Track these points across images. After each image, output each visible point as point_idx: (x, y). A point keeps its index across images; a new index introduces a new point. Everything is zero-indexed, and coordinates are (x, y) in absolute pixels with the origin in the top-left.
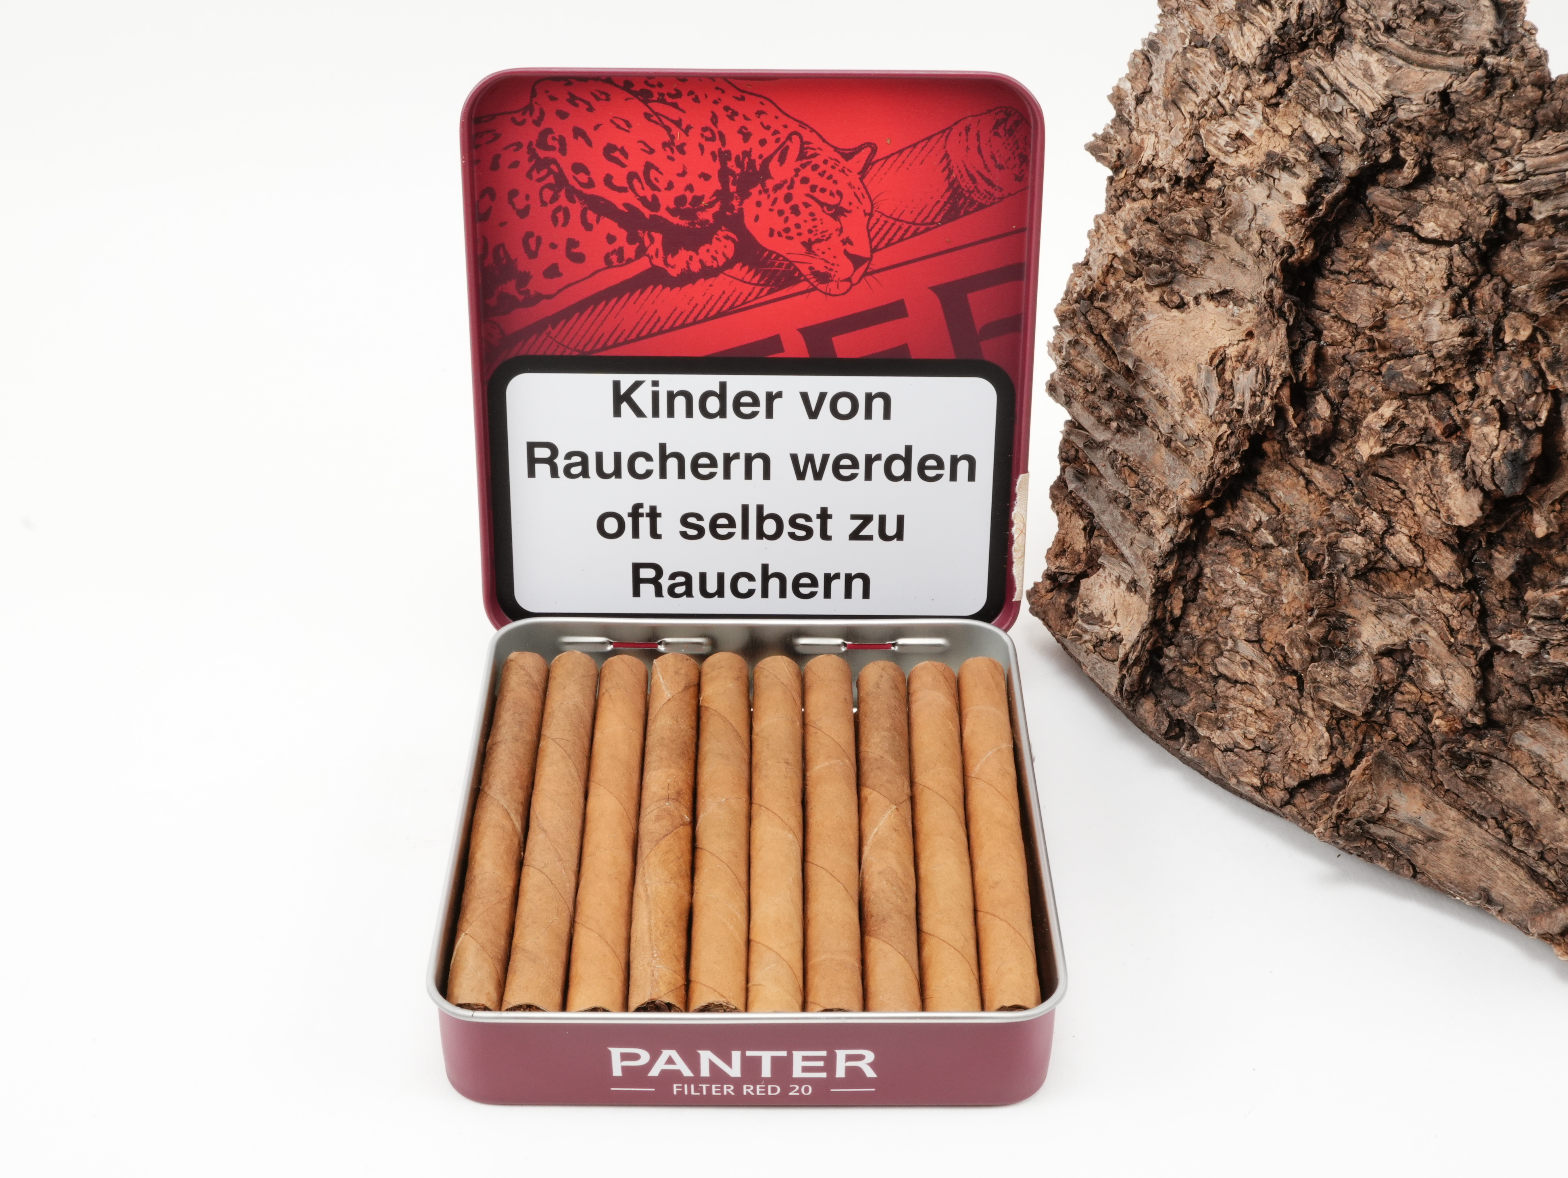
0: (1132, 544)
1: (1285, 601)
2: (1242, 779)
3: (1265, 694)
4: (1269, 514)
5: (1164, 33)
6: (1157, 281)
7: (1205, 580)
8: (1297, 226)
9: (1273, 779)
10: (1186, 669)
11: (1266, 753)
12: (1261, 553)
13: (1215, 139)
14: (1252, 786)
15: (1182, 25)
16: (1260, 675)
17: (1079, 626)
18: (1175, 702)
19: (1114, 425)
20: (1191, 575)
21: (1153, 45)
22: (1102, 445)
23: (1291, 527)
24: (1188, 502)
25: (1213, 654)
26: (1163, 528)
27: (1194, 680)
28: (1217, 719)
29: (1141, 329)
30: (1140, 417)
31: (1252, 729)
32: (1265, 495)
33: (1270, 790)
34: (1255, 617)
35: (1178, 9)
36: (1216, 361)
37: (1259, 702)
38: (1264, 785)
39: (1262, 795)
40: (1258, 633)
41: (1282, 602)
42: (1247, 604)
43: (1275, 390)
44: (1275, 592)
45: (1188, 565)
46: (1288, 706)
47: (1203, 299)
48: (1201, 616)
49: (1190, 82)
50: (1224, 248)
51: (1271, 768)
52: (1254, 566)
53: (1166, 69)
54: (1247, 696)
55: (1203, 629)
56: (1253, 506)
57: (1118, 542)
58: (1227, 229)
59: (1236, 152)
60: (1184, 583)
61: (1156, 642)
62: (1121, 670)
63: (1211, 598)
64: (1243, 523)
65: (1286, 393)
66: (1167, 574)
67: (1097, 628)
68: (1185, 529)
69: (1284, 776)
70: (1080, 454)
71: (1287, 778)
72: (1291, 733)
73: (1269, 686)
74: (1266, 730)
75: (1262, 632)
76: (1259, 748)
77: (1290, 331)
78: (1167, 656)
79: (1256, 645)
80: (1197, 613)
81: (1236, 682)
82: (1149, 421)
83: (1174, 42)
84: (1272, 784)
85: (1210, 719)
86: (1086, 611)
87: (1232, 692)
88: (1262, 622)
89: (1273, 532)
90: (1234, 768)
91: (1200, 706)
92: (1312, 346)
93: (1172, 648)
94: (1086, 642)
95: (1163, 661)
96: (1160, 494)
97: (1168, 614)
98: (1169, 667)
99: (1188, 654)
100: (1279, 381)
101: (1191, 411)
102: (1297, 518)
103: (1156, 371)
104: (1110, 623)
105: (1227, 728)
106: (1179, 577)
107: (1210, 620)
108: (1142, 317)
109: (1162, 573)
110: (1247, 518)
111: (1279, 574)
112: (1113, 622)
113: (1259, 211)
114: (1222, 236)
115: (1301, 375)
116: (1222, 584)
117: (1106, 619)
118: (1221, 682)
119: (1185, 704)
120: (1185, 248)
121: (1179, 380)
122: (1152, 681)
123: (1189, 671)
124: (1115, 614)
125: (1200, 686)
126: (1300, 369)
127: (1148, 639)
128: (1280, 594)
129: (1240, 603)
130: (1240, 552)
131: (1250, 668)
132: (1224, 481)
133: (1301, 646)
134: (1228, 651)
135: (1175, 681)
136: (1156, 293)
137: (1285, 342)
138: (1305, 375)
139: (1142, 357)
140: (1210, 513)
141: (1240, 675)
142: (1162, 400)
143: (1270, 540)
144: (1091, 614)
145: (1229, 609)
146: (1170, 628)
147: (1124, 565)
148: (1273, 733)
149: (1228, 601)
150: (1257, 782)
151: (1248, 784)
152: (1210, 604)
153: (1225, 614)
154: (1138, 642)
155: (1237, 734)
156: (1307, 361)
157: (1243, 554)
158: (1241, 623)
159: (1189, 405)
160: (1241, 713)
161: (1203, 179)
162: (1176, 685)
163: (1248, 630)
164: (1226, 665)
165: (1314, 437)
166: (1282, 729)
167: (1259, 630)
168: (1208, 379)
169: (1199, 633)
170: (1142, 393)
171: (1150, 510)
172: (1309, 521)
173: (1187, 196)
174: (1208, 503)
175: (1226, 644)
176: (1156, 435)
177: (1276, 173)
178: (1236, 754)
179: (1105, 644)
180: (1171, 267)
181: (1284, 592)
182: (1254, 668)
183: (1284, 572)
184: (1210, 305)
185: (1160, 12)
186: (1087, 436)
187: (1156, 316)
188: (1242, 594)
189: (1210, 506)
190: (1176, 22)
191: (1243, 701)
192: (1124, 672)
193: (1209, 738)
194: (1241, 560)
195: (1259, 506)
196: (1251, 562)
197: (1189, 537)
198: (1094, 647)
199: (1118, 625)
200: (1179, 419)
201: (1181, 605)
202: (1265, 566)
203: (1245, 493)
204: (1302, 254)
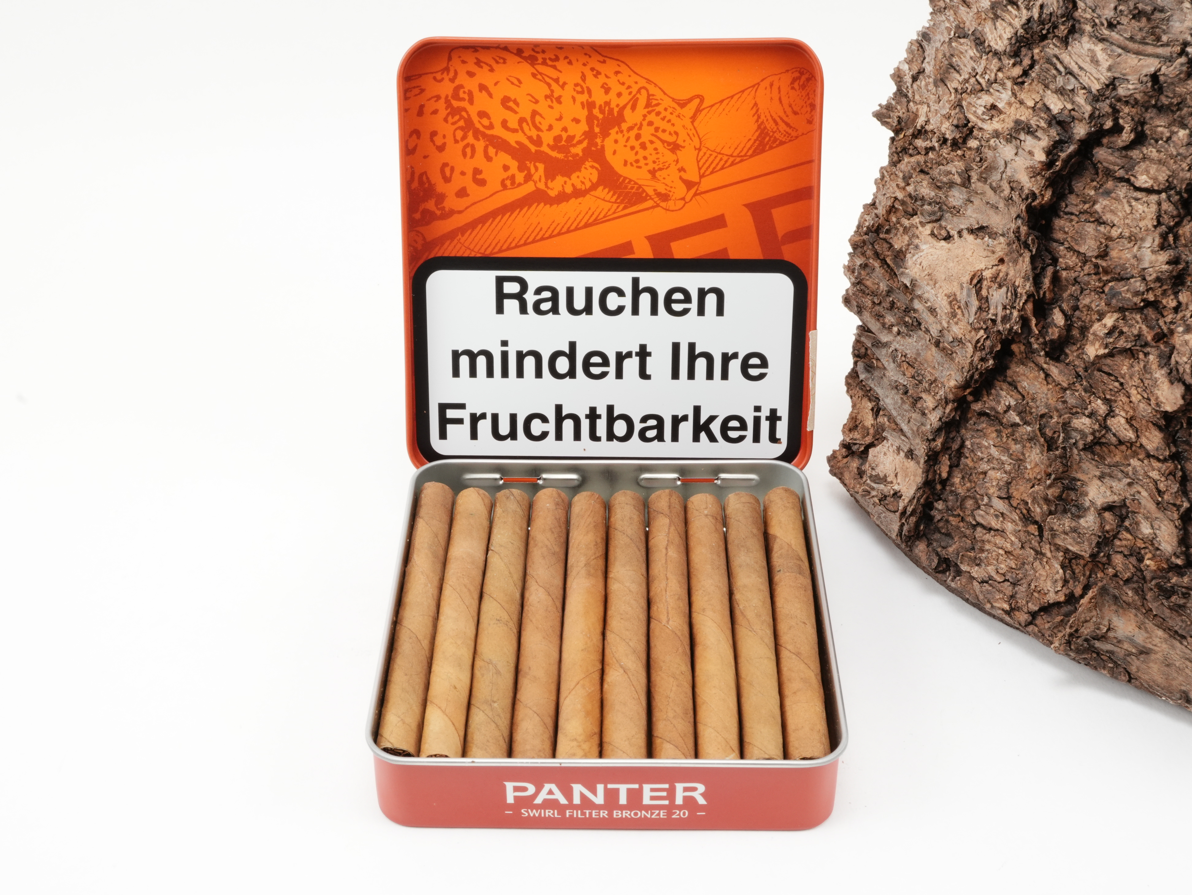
0: (909, 421)
1: (1029, 467)
2: (995, 604)
3: (1013, 539)
4: (1016, 400)
5: (934, 27)
6: (928, 219)
7: (966, 450)
8: (1039, 178)
9: (1019, 605)
10: (951, 518)
11: (1014, 584)
12: (1010, 430)
13: (974, 109)
14: (1003, 610)
15: (948, 20)
16: (1009, 524)
17: (868, 485)
18: (943, 544)
19: (895, 329)
20: (955, 446)
21: (925, 36)
22: (886, 345)
23: (1033, 410)
24: (953, 390)
25: (973, 508)
26: (933, 409)
27: (958, 528)
28: (976, 558)
29: (917, 256)
30: (915, 324)
31: (1003, 566)
32: (1013, 385)
33: (1017, 613)
34: (1005, 479)
35: (945, 8)
36: (975, 281)
37: (1008, 545)
38: (1012, 609)
39: (1011, 617)
40: (1008, 492)
41: (1026, 468)
42: (999, 469)
43: (1021, 304)
44: (1021, 460)
45: (953, 438)
46: (1031, 548)
47: (965, 233)
48: (963, 478)
49: (955, 64)
50: (981, 193)
51: (1018, 596)
52: (1004, 440)
53: (936, 54)
54: (999, 540)
55: (965, 488)
56: (1003, 393)
57: (899, 420)
58: (983, 179)
59: (991, 119)
60: (949, 452)
61: (928, 498)
62: (901, 519)
63: (971, 464)
64: (996, 406)
65: (1030, 306)
66: (937, 445)
67: (882, 487)
68: (951, 411)
69: (1027, 602)
70: (869, 352)
71: (1030, 604)
72: (1033, 569)
73: (1016, 533)
74: (1014, 566)
75: (1011, 491)
76: (1008, 581)
77: (1033, 259)
78: (936, 509)
79: (1006, 501)
80: (960, 475)
81: (990, 529)
82: (922, 327)
83: (942, 34)
84: (1018, 609)
85: (970, 557)
86: (874, 473)
87: (987, 537)
88: (1010, 483)
89: (1019, 414)
90: (988, 596)
91: (962, 547)
92: (1050, 270)
93: (940, 502)
94: (873, 497)
95: (933, 513)
96: (931, 384)
97: (937, 476)
98: (938, 517)
99: (953, 507)
100: (1025, 297)
101: (955, 320)
102: (1038, 403)
103: (928, 288)
104: (892, 482)
105: (983, 565)
106: (945, 448)
107: (970, 481)
108: (917, 247)
109: (933, 444)
110: (999, 402)
111: (1024, 447)
112: (895, 482)
113: (1009, 166)
114: (980, 184)
115: (1042, 293)
116: (979, 454)
117: (889, 479)
118: (979, 529)
119: (950, 546)
120: (950, 193)
121: (946, 295)
122: (925, 528)
123: (954, 521)
124: (896, 476)
125: (962, 532)
126: (1041, 288)
127: (922, 496)
128: (1025, 462)
129: (994, 468)
130: (993, 429)
131: (1001, 519)
132: (981, 374)
133: (1042, 502)
134: (984, 505)
135: (942, 528)
136: (928, 228)
137: (1029, 268)
138: (1045, 293)
139: (917, 277)
140: (970, 398)
141: (993, 524)
142: (932, 311)
143: (1017, 420)
144: (877, 476)
145: (985, 473)
146: (939, 487)
147: (903, 438)
148: (1019, 569)
149: (984, 466)
150: (1006, 607)
151: (999, 608)
152: (970, 469)
153: (981, 476)
154: (914, 497)
155: (991, 570)
156: (1047, 282)
157: (996, 431)
158: (994, 484)
159: (954, 315)
160: (994, 553)
161: (965, 140)
162: (943, 531)
163: (1000, 489)
164: (982, 516)
165: (1052, 341)
166: (1026, 566)
167: (1008, 489)
168: (969, 295)
169: (961, 491)
170: (917, 305)
171: (923, 395)
172: (1047, 406)
173: (952, 153)
174: (968, 391)
175: (982, 500)
176: (928, 337)
177: (1022, 136)
178: (991, 585)
179: (888, 498)
180: (940, 208)
181: (1028, 460)
182: (1004, 519)
183: (1028, 445)
184: (971, 238)
185: (931, 10)
186: (874, 338)
187: (928, 246)
188: (995, 462)
189: (970, 393)
190: (944, 18)
191: (995, 544)
192: (903, 521)
193: (969, 572)
194: (994, 435)
195: (1008, 394)
196: (1002, 437)
197: (954, 417)
198: (880, 500)
199: (899, 484)
200: (946, 325)
201: (947, 469)
202: (1013, 440)
203: (997, 383)
204: (1043, 199)
